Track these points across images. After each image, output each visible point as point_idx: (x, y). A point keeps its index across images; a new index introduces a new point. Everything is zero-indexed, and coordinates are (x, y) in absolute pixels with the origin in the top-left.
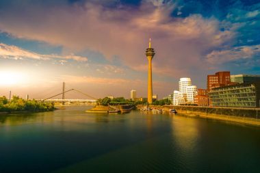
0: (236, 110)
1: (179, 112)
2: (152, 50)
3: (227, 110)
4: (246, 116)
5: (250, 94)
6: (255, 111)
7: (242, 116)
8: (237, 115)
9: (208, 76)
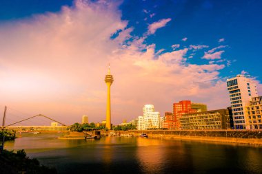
0: (208, 132)
1: (150, 135)
2: (111, 77)
3: (201, 132)
4: (218, 136)
5: (217, 120)
6: (225, 132)
7: (214, 136)
8: (210, 136)
9: (174, 104)
